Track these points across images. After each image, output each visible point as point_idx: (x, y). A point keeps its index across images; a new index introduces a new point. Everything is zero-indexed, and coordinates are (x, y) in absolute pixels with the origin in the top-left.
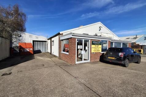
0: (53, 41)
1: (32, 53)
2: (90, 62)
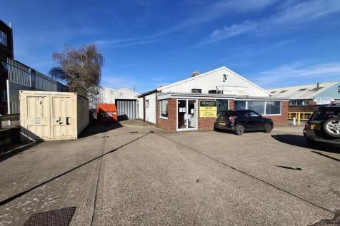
0: (148, 101)
1: (116, 119)
2: (198, 131)
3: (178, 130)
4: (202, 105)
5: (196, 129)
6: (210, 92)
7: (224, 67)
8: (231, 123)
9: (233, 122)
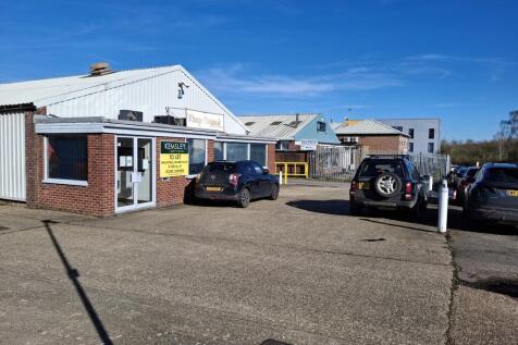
2: (157, 208)
3: (119, 209)
4: (164, 151)
5: (153, 204)
6: (158, 119)
7: (179, 66)
8: (233, 186)
9: (236, 184)
